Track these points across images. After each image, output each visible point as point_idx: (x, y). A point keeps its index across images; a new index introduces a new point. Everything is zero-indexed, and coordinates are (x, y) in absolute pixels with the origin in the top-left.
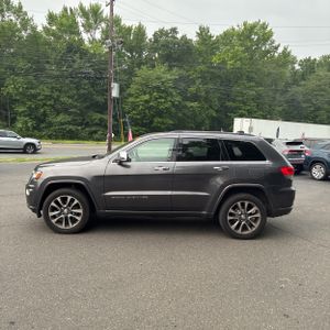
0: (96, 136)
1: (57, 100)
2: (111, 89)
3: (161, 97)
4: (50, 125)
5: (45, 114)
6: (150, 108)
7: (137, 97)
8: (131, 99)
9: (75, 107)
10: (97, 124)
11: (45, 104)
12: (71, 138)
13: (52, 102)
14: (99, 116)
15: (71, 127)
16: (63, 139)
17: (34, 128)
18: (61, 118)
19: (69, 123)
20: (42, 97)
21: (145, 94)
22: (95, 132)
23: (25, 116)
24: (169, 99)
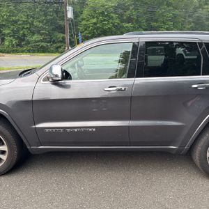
0: (60, 50)
1: (32, 24)
2: (66, 11)
3: (105, 20)
4: (28, 43)
5: (24, 35)
6: (97, 28)
7: (88, 21)
8: (84, 22)
9: (45, 29)
10: (61, 42)
11: (23, 28)
12: (44, 52)
13: (28, 26)
14: (62, 35)
15: (43, 44)
16: (38, 52)
17: (18, 45)
18: (35, 37)
19: (41, 41)
20: (20, 22)
21: (94, 18)
22: (60, 47)
23: (10, 37)
24: (111, 21)
